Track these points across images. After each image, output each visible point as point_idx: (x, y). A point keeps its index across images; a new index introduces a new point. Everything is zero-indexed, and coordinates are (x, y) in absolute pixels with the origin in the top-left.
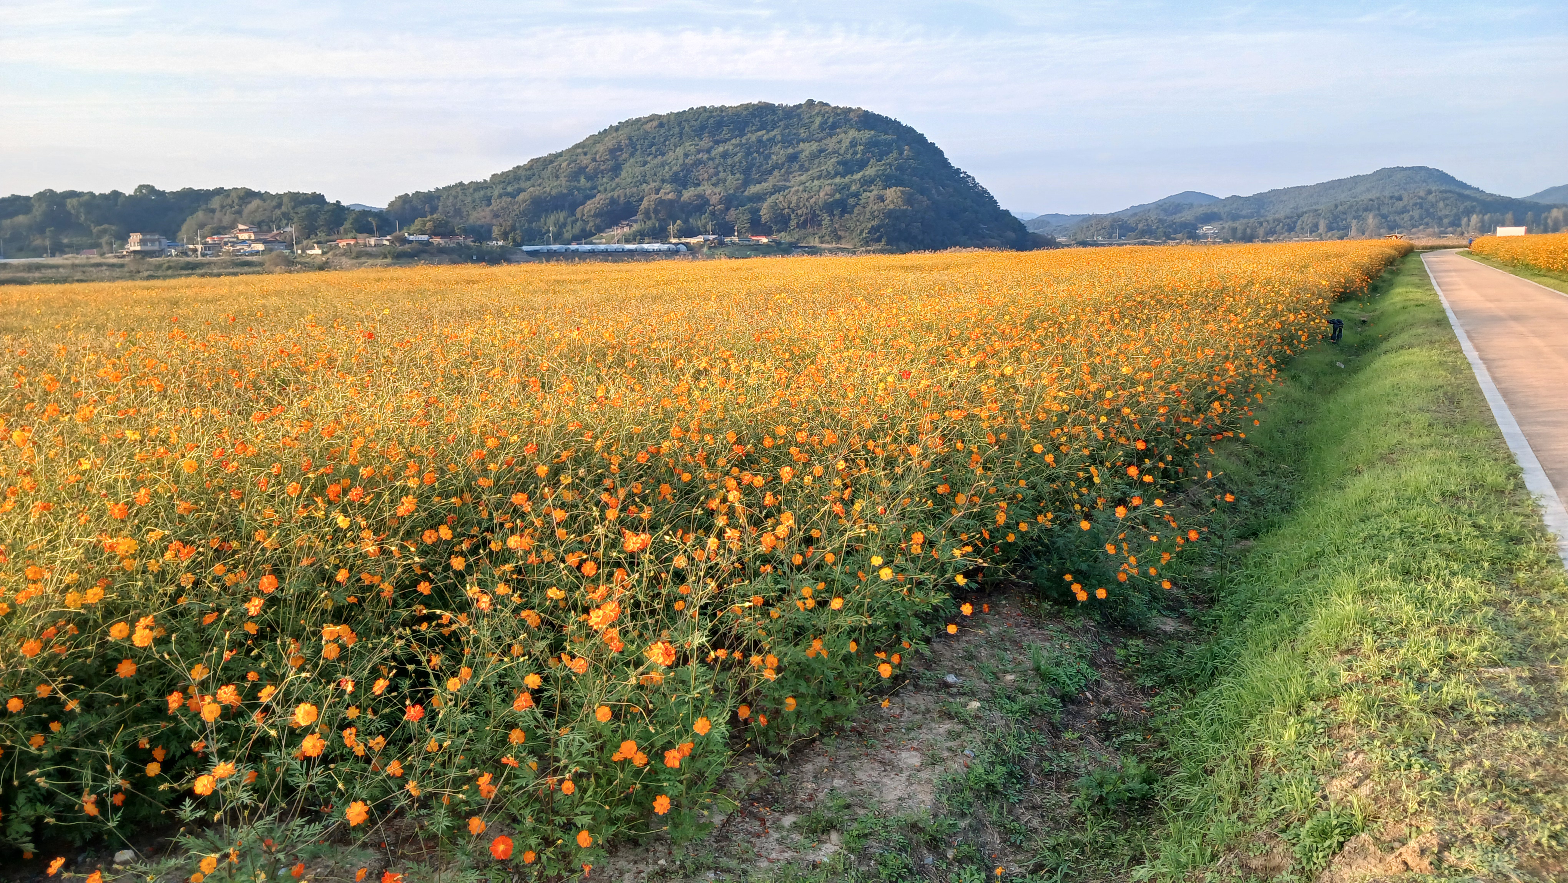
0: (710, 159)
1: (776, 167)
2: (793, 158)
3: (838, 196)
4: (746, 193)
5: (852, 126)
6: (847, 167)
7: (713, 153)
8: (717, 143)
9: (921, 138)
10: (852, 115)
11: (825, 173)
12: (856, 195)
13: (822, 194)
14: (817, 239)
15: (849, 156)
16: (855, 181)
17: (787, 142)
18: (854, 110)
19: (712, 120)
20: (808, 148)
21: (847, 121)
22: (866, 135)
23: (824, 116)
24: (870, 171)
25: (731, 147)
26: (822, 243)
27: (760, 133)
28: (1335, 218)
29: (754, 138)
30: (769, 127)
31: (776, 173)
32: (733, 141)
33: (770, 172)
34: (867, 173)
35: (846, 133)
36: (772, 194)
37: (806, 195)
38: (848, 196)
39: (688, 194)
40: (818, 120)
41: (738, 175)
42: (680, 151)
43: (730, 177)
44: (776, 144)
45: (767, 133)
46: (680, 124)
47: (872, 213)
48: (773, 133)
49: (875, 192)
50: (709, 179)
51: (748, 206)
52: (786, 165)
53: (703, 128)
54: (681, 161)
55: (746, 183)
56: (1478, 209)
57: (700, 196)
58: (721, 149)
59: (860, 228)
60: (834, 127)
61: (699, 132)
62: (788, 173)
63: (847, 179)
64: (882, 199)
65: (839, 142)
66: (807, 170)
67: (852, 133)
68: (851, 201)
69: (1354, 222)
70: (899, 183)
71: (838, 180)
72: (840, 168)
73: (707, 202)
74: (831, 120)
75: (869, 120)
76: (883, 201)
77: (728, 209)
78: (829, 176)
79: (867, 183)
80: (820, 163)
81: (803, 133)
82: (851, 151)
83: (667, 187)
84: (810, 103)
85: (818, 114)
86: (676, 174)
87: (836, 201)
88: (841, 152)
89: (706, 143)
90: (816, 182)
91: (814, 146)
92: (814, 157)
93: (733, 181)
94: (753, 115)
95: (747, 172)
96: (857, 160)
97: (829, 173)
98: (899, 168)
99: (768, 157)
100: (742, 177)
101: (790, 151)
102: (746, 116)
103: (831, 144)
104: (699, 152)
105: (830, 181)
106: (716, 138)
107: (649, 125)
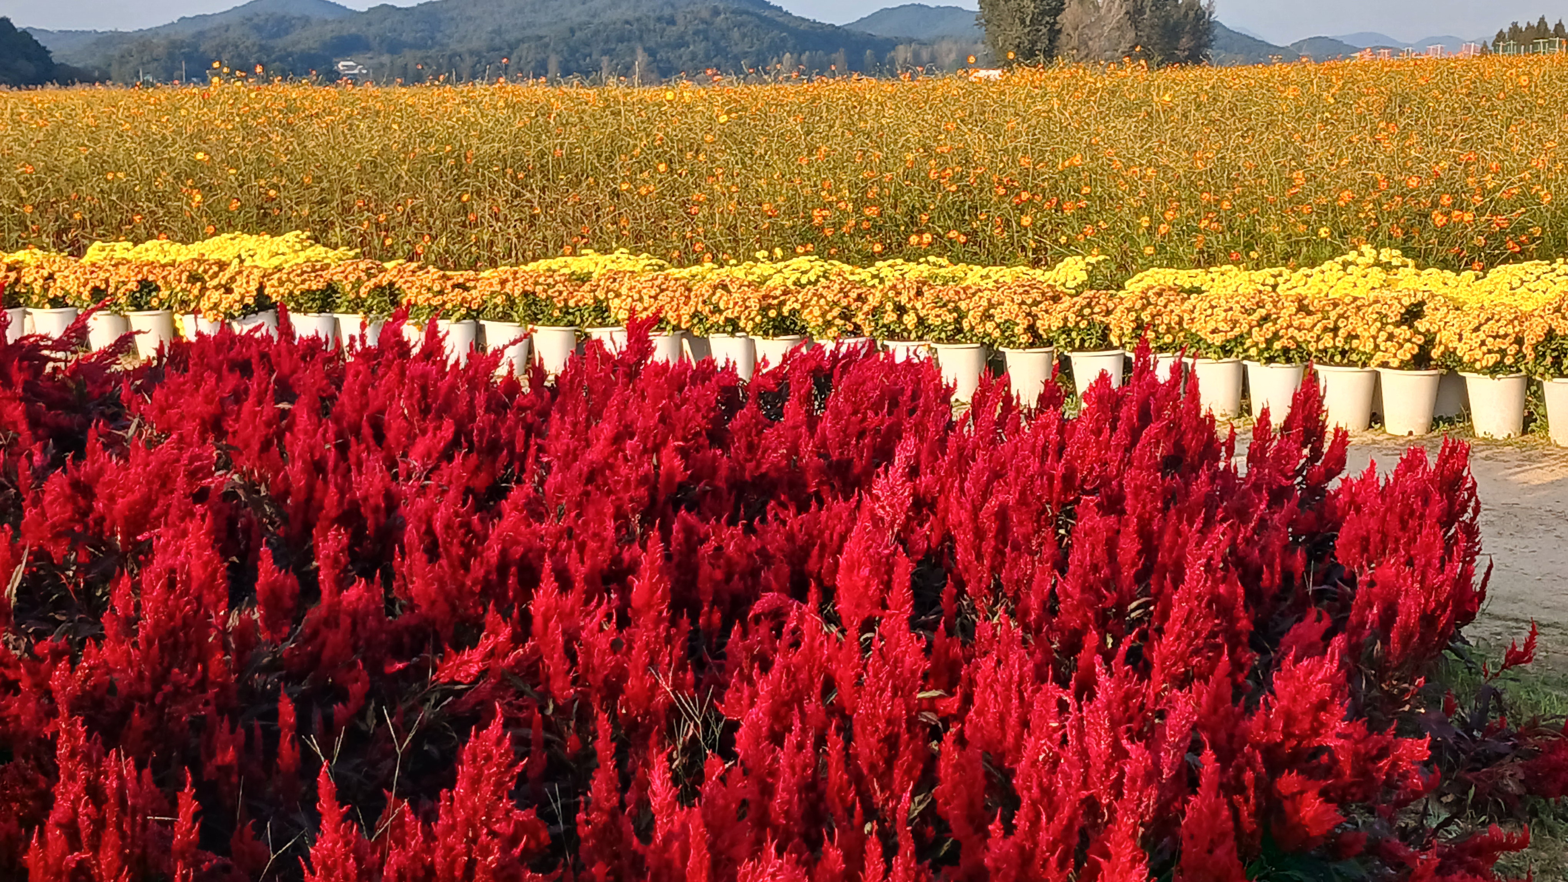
28: (573, 51)
56: (790, 43)
69: (605, 59)
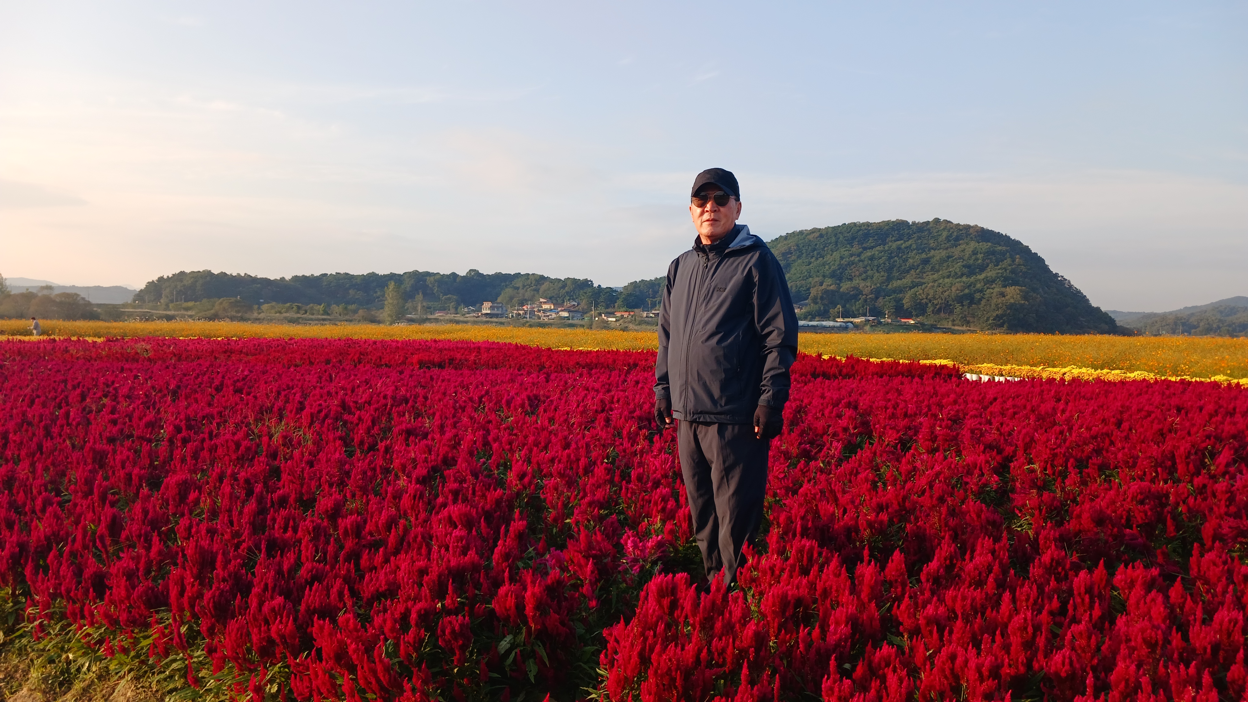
0: (860, 261)
1: (912, 267)
2: (926, 261)
3: (967, 291)
4: (890, 287)
5: (972, 239)
6: (971, 270)
7: (863, 257)
8: (865, 249)
9: (1027, 249)
10: (971, 230)
11: (953, 274)
12: (981, 291)
13: (954, 289)
14: (950, 323)
15: (971, 262)
16: (979, 280)
17: (921, 249)
18: (972, 227)
19: (861, 233)
20: (938, 255)
21: (968, 235)
22: (985, 246)
23: (949, 231)
24: (990, 273)
25: (877, 253)
26: (954, 325)
27: (899, 242)
29: (894, 245)
30: (905, 239)
31: (912, 272)
32: (878, 248)
33: (908, 272)
34: (989, 275)
35: (967, 244)
36: (911, 288)
37: (940, 289)
38: (975, 291)
39: (845, 286)
40: (945, 234)
41: (882, 273)
42: (836, 255)
43: (877, 274)
44: (912, 251)
45: (905, 242)
46: (835, 235)
47: (997, 305)
48: (910, 242)
49: (996, 290)
50: (860, 275)
51: (893, 296)
52: (921, 267)
53: (853, 238)
54: (837, 263)
55: (889, 279)
57: (855, 288)
58: (869, 253)
59: (987, 316)
60: (957, 239)
61: (850, 241)
62: (922, 272)
63: (972, 279)
64: (1003, 295)
65: (963, 251)
66: (938, 271)
67: (973, 245)
68: (978, 296)
70: (1015, 283)
71: (964, 279)
72: (966, 270)
73: (861, 293)
74: (955, 234)
75: (985, 235)
76: (1004, 296)
77: (877, 298)
78: (956, 276)
79: (989, 282)
80: (948, 266)
81: (932, 244)
82: (973, 257)
83: (828, 281)
84: (937, 220)
85: (944, 229)
86: (834, 271)
87: (965, 295)
88: (966, 257)
89: (856, 249)
90: (946, 280)
91: (944, 253)
92: (943, 261)
93: (879, 277)
94: (893, 229)
95: (890, 270)
96: (978, 265)
97: (956, 273)
98: (1013, 272)
99: (905, 261)
100: (886, 274)
101: (924, 256)
102: (887, 230)
103: (956, 252)
104: (851, 255)
105: (958, 280)
106: (864, 245)
107: (812, 236)
